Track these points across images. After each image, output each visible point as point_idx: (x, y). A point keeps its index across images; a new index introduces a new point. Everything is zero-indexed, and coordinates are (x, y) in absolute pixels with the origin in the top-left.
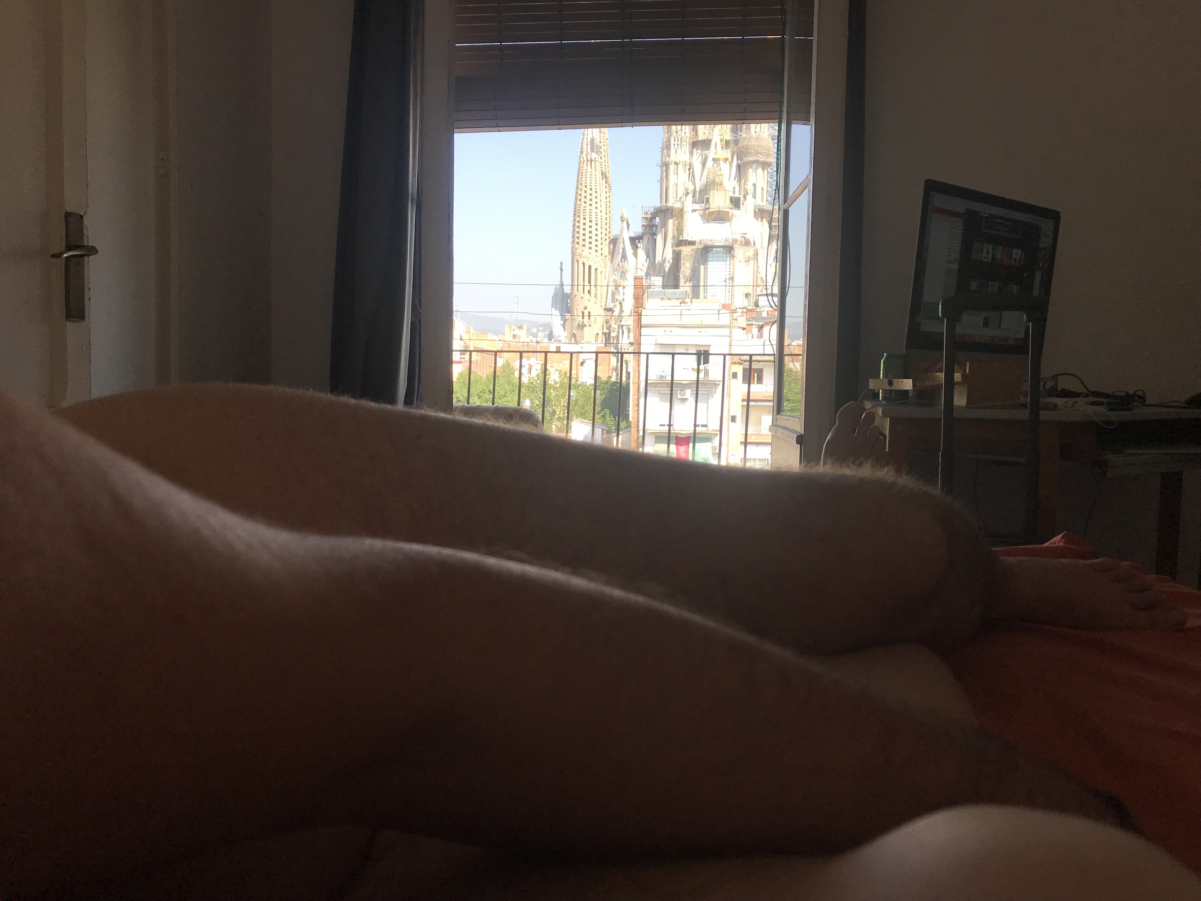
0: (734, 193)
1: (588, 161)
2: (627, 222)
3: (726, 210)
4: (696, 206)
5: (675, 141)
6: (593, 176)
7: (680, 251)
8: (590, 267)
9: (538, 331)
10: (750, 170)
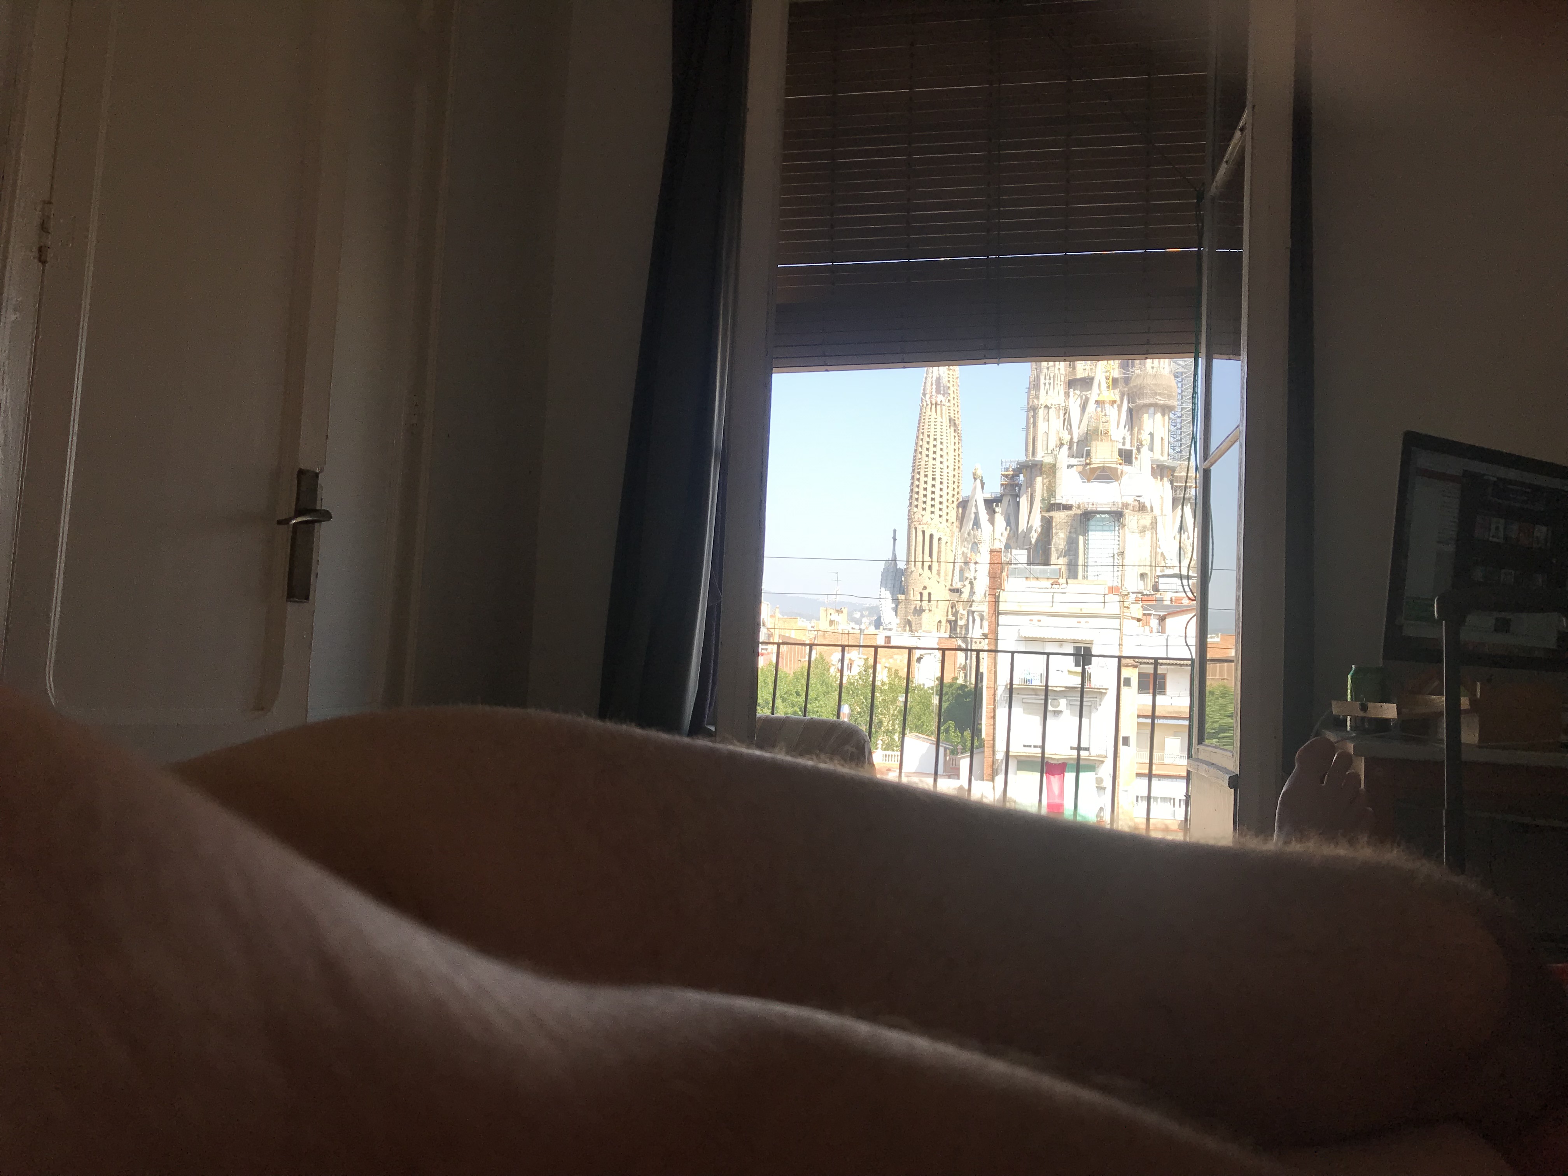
0: (1124, 444)
1: (932, 404)
2: (982, 481)
3: (1114, 466)
4: (1074, 461)
5: (1045, 379)
6: (939, 424)
7: (1052, 517)
8: (931, 536)
9: (862, 616)
10: (1146, 416)
